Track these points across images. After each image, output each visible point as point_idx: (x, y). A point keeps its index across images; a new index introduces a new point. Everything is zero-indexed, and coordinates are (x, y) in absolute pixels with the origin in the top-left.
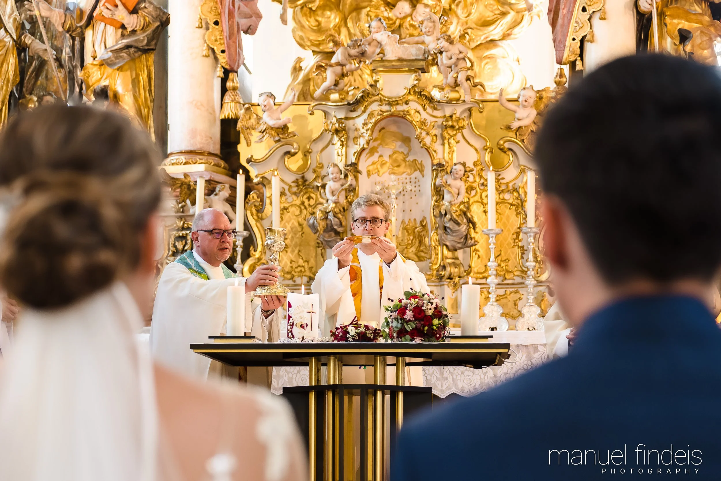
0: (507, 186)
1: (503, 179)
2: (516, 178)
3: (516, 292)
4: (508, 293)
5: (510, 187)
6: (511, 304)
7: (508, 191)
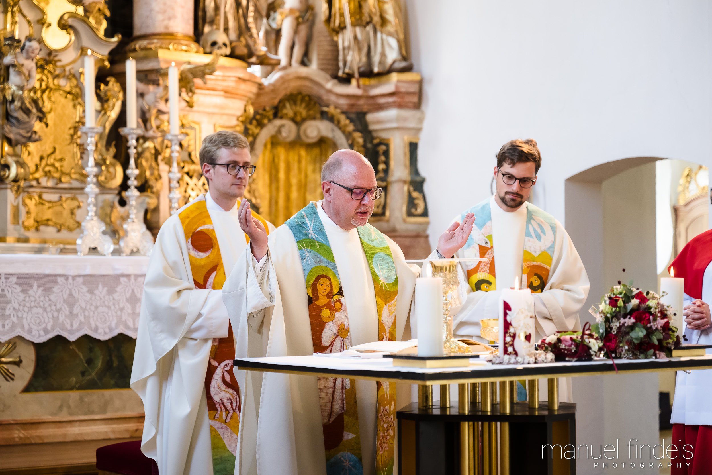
0: (64, 70)
1: (60, 61)
2: (74, 62)
3: (74, 199)
4: (64, 199)
5: (67, 73)
6: (66, 213)
7: (64, 76)
